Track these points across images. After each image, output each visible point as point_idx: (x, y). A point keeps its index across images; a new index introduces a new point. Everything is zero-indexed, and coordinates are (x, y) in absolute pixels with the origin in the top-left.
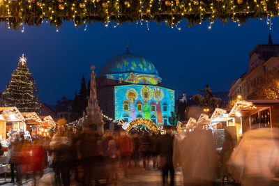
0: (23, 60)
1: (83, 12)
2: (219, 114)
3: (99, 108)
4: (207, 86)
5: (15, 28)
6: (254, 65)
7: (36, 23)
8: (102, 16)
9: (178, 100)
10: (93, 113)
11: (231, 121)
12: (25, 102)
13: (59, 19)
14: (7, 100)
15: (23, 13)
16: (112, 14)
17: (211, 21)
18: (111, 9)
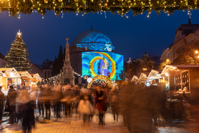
0: (19, 34)
1: (61, 5)
2: (154, 74)
3: (71, 68)
4: (146, 53)
5: (14, 15)
6: (178, 39)
7: (28, 12)
8: (74, 8)
9: (126, 62)
10: (67, 71)
11: (162, 79)
12: (20, 63)
13: (44, 10)
14: (8, 62)
15: (19, 5)
16: (81, 6)
17: (149, 11)
18: (80, 3)
